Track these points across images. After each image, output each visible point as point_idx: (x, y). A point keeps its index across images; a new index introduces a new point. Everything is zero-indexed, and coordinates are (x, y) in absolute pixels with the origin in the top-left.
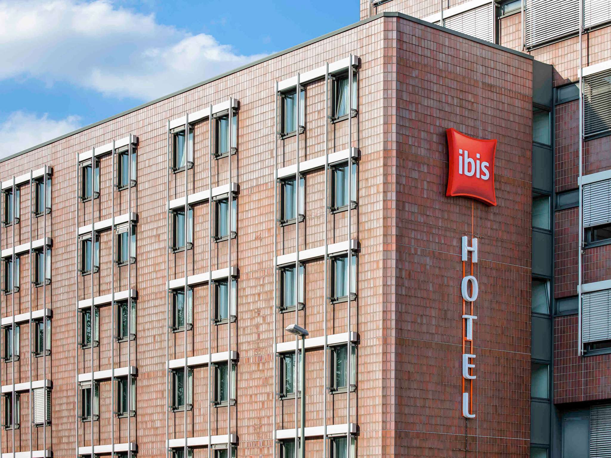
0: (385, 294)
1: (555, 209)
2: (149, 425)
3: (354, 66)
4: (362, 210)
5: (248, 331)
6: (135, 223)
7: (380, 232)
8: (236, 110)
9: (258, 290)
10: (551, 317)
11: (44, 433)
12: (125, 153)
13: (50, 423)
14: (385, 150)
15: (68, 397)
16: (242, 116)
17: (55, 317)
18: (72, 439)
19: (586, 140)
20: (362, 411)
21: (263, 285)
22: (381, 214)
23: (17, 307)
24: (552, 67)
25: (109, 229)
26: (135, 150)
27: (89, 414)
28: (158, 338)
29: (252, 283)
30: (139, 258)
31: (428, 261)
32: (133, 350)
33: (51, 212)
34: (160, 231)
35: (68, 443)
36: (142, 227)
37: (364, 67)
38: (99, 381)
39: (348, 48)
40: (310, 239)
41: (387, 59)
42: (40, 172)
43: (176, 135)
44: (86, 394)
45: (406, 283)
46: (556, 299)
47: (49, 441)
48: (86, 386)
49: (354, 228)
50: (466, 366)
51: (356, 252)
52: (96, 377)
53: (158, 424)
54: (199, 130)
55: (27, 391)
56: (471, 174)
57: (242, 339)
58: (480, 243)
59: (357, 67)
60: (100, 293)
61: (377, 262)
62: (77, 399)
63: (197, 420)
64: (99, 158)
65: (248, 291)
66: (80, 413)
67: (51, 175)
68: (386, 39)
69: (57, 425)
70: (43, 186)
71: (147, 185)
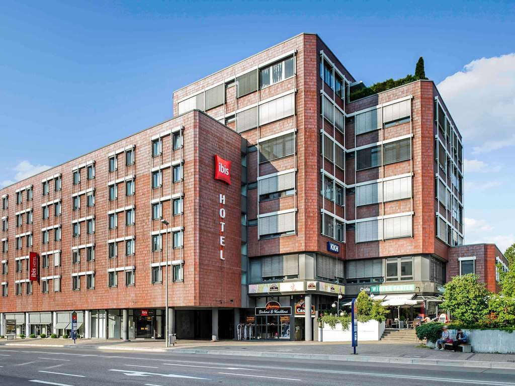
0: (195, 212)
1: (248, 189)
2: (100, 264)
3: (182, 129)
4: (185, 182)
5: (140, 228)
6: (94, 191)
7: (193, 189)
8: (135, 148)
9: (144, 213)
10: (247, 227)
11: (58, 270)
12: (91, 167)
13: (61, 265)
14: (195, 159)
15: (68, 256)
16: (137, 151)
17: (63, 227)
18: (69, 271)
19: (260, 165)
20: (186, 255)
21: (145, 211)
22: (193, 183)
23: (48, 224)
24: (246, 140)
25: (84, 194)
26: (94, 166)
27: (76, 261)
28: (104, 233)
29: (141, 211)
30: (96, 204)
31: (209, 201)
32: (94, 237)
33: (61, 190)
34: (104, 194)
35: (68, 272)
36: (98, 193)
37: (186, 130)
38: (80, 249)
39: (179, 123)
40: (164, 193)
41: (195, 127)
42: (57, 175)
43: (110, 159)
44: (75, 255)
45: (202, 209)
46: (249, 221)
47: (60, 272)
48: (75, 251)
49: (182, 189)
50: (222, 241)
51: (183, 197)
52: (79, 248)
53: (103, 264)
54: (120, 157)
55: (52, 254)
56: (223, 172)
57: (137, 231)
58: (226, 198)
59: (183, 129)
60: (80, 217)
61: (192, 200)
62: (72, 256)
63: (119, 261)
64: (80, 169)
65: (140, 214)
66: (73, 261)
67: (61, 177)
68: (195, 119)
69: (64, 266)
70: (58, 181)
71: (99, 178)
